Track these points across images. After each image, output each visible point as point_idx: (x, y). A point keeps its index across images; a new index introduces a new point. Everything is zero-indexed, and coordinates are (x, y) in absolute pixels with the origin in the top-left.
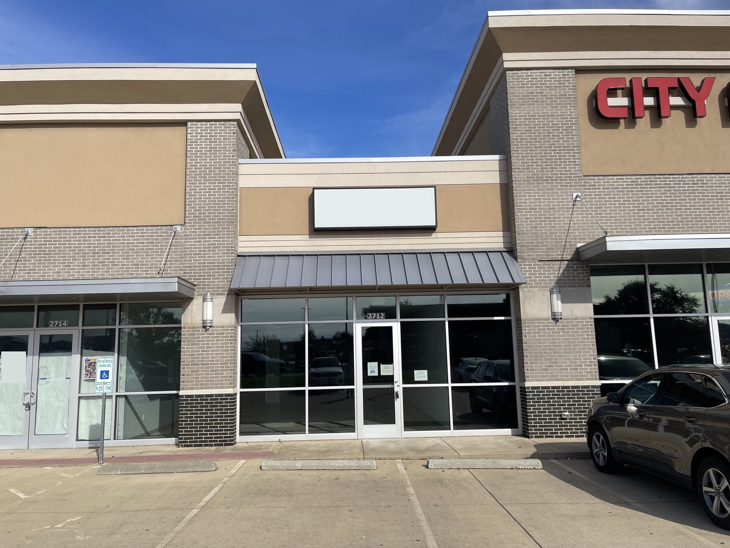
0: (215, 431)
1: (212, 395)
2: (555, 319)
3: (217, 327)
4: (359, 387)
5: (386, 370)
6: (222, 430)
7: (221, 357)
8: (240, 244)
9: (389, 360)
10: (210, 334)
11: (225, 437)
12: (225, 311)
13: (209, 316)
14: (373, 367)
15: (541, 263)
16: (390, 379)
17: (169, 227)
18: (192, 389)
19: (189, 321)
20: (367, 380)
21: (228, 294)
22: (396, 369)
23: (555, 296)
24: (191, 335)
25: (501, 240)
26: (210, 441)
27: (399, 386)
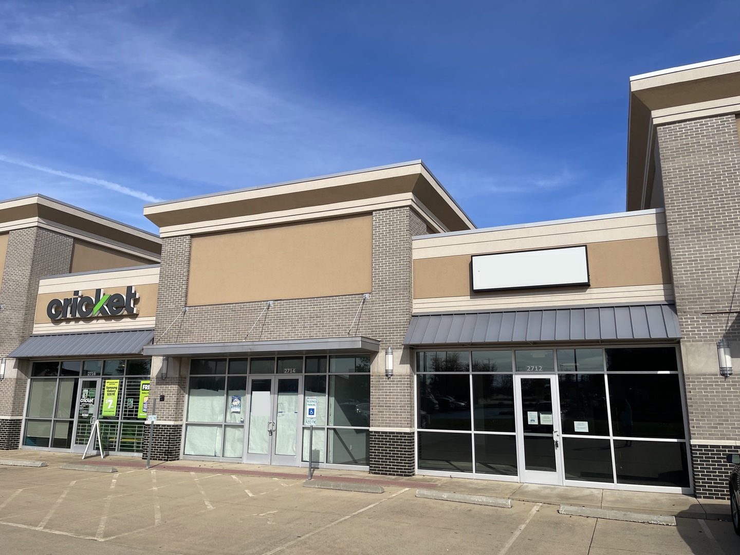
1: (393, 433)
2: (724, 373)
3: (397, 376)
4: (520, 434)
5: (546, 420)
7: (400, 401)
8: (414, 306)
9: (549, 410)
10: (392, 381)
12: (402, 362)
13: (390, 366)
14: (533, 416)
15: (706, 316)
16: (549, 429)
17: (360, 296)
18: (379, 426)
19: (376, 370)
20: (527, 427)
21: (404, 349)
22: (555, 419)
23: (722, 350)
24: (378, 381)
25: (662, 294)
27: (558, 436)
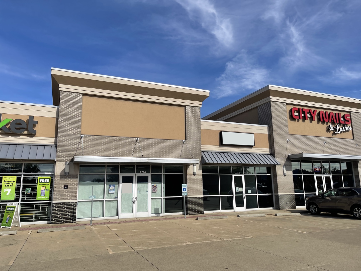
0: (198, 209)
1: (197, 197)
2: (285, 175)
3: (197, 175)
4: (234, 195)
5: (241, 190)
6: (200, 209)
7: (199, 185)
8: (202, 148)
9: (242, 187)
10: (196, 177)
11: (201, 211)
12: (199, 170)
13: (195, 171)
14: (237, 188)
15: (280, 159)
16: (242, 193)
17: (182, 141)
18: (191, 195)
19: (189, 173)
20: (236, 193)
21: (200, 164)
22: (243, 189)
23: (284, 169)
24: (190, 177)
25: (269, 151)
26: (197, 213)
27: (245, 195)
